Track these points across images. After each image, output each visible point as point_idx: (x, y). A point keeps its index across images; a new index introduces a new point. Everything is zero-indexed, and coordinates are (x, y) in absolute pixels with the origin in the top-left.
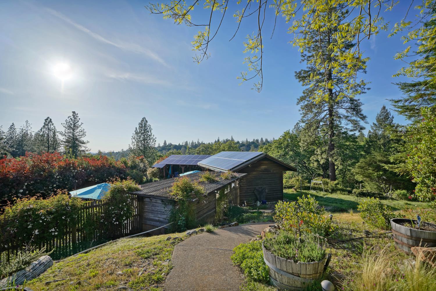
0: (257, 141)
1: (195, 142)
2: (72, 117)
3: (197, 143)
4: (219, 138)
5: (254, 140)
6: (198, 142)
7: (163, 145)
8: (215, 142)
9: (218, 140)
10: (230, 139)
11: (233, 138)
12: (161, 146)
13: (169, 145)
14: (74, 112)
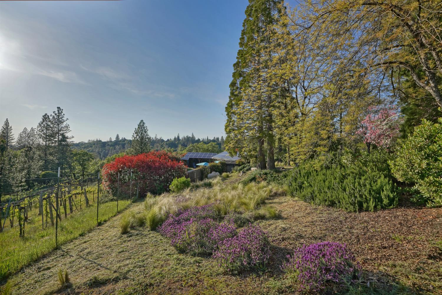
0: (218, 139)
1: (153, 138)
2: (57, 112)
3: (154, 139)
4: (179, 134)
5: (215, 138)
6: (156, 137)
7: (115, 139)
8: (175, 138)
9: (178, 137)
10: (191, 137)
11: (194, 134)
12: (113, 141)
13: (122, 139)
14: (58, 108)
